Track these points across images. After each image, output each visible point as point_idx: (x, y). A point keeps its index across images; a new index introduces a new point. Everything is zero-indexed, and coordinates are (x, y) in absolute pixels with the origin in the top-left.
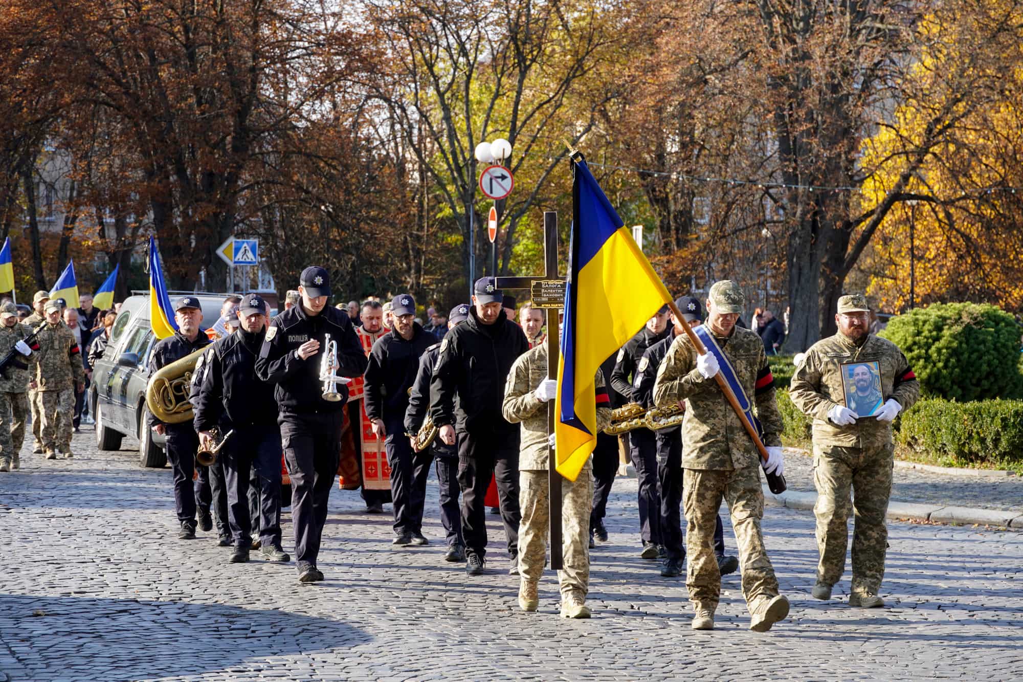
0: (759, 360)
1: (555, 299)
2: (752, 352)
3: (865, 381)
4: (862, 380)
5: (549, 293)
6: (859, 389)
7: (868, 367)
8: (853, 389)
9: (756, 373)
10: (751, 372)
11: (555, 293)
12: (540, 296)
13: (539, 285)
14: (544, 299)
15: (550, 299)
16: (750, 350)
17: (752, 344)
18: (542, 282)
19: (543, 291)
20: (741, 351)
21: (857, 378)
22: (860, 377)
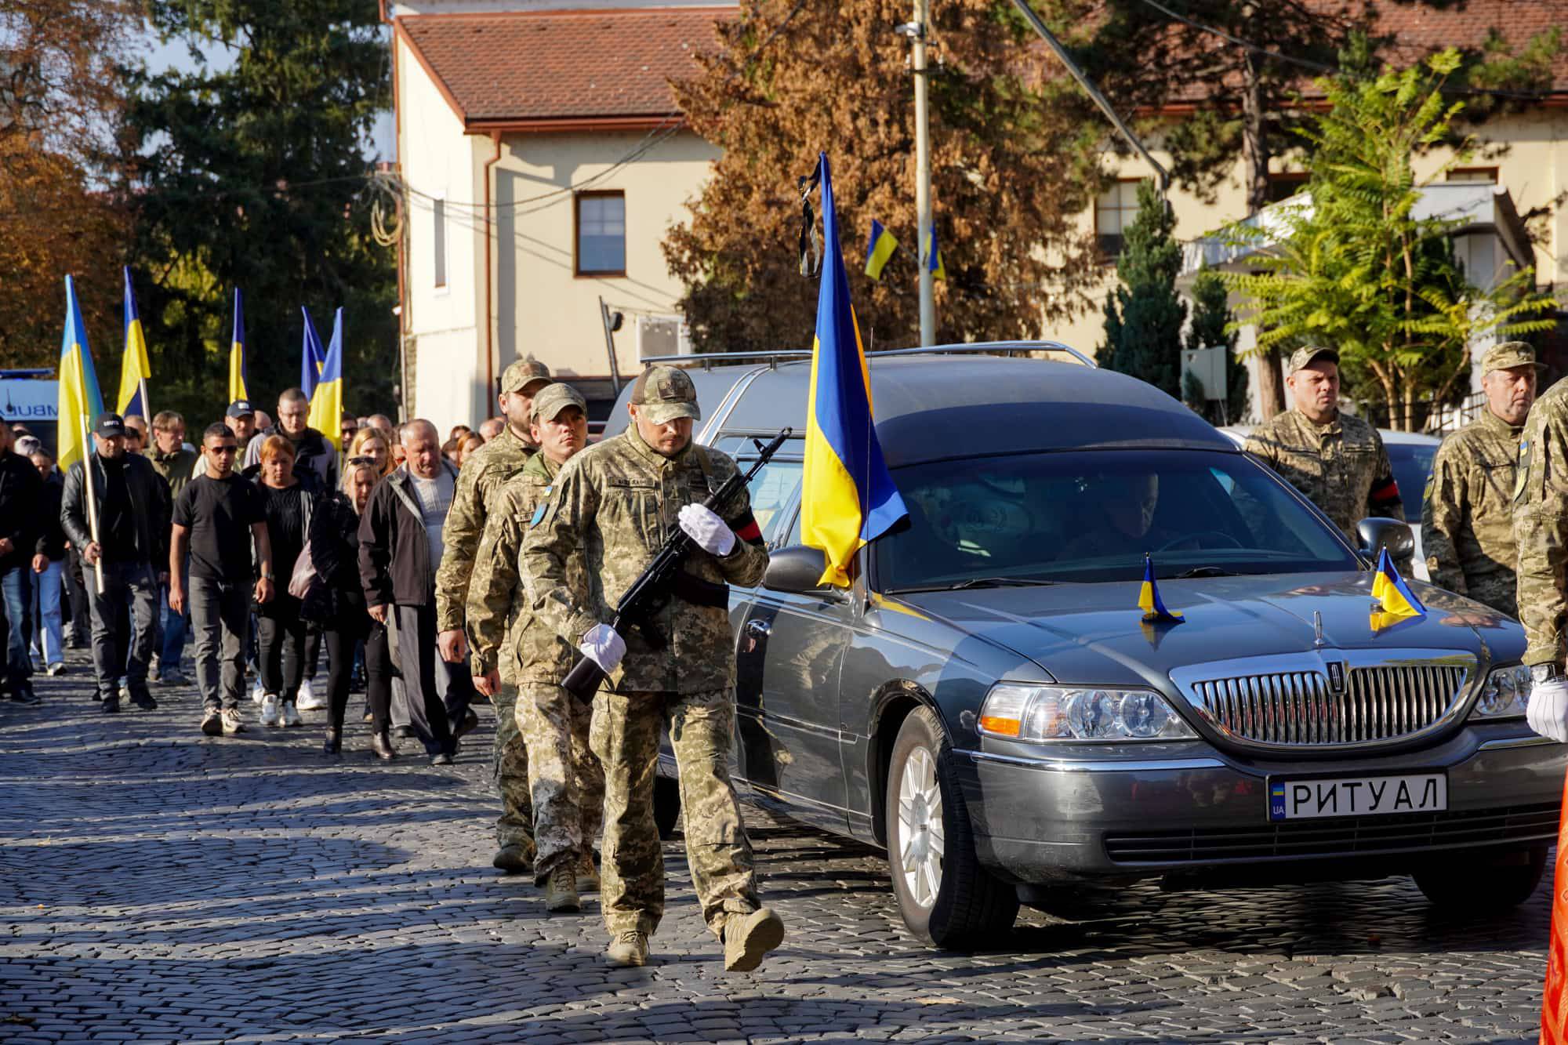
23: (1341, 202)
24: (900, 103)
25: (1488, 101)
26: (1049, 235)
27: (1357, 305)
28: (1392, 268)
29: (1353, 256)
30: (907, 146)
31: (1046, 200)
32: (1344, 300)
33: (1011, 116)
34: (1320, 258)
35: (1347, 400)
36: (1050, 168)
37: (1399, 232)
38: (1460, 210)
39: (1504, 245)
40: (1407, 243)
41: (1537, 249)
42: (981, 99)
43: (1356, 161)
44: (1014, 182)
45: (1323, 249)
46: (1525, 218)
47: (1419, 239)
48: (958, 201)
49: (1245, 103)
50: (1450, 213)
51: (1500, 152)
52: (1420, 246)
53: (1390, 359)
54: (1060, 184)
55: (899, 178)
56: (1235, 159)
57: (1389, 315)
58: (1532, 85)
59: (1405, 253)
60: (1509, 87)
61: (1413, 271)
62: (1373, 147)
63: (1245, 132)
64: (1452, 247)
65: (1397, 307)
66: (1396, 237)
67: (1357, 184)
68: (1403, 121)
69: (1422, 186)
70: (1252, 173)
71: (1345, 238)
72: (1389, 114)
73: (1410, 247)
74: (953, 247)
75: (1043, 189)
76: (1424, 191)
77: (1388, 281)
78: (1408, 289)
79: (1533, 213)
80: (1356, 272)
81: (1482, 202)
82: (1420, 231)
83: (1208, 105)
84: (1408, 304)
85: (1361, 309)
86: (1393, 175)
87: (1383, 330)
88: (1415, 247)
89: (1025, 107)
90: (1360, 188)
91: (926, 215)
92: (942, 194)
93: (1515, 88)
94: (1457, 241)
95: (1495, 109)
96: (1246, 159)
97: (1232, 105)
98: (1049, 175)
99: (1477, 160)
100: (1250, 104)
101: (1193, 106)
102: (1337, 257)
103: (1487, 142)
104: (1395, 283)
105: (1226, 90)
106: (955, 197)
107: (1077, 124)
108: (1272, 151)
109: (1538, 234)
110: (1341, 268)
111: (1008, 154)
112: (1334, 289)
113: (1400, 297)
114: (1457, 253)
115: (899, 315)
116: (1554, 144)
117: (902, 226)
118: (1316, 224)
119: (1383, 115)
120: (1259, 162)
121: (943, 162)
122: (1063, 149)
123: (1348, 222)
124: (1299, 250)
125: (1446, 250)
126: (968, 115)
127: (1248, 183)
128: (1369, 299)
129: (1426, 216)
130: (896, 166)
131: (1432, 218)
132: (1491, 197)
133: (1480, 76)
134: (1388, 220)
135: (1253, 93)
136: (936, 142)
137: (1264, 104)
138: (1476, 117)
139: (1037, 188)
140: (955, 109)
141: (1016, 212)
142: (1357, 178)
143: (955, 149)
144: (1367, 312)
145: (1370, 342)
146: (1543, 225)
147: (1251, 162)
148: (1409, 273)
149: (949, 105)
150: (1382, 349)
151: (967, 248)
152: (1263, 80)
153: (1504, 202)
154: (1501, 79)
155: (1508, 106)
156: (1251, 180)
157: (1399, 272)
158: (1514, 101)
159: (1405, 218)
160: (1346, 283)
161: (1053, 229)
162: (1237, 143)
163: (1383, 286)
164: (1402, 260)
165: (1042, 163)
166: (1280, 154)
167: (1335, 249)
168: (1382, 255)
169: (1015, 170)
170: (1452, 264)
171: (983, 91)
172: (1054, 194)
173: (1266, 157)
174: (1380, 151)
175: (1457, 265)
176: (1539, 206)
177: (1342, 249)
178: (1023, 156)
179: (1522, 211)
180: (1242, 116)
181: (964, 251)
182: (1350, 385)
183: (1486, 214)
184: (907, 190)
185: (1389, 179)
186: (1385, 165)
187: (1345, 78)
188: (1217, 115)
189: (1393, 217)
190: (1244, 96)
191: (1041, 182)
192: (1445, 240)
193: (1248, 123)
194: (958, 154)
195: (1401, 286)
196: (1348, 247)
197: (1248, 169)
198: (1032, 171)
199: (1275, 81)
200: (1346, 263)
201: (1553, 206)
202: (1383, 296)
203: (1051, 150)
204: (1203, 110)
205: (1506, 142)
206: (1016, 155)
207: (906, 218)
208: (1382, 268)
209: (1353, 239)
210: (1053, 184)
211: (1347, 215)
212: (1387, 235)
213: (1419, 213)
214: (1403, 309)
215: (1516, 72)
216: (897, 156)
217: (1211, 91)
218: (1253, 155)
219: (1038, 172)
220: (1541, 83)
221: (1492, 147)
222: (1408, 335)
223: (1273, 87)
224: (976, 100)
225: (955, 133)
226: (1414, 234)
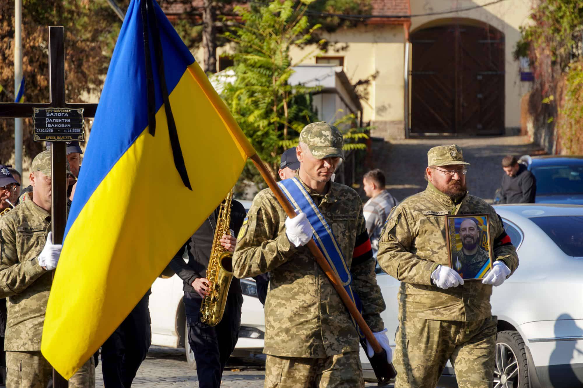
0: (356, 223)
1: (62, 130)
2: (350, 213)
3: (472, 238)
4: (469, 236)
5: (55, 123)
6: (466, 246)
7: (476, 221)
8: (459, 247)
9: (355, 239)
10: (350, 238)
11: (64, 123)
12: (44, 126)
13: (42, 114)
14: (48, 130)
15: (55, 130)
16: (347, 212)
17: (350, 203)
18: (46, 109)
19: (47, 120)
20: (338, 212)
21: (463, 233)
22: (467, 233)
23: (249, 74)
24: (8, 9)
25: (336, 20)
26: (91, 86)
27: (258, 131)
28: (278, 111)
29: (256, 104)
30: (11, 34)
31: (89, 67)
32: (250, 128)
33: (71, 19)
34: (238, 104)
35: (252, 184)
36: (93, 49)
37: (281, 91)
38: (317, 80)
39: (342, 99)
40: (285, 98)
41: (363, 102)
42: (55, 9)
43: (259, 52)
44: (72, 56)
45: (239, 100)
46: (355, 86)
47: (293, 96)
48: (40, 65)
49: (204, 16)
50: (311, 81)
51: (343, 49)
52: (293, 99)
53: (275, 162)
54: (97, 58)
55: (7, 51)
56: (198, 47)
57: (275, 138)
58: (360, 12)
59: (284, 103)
60: (348, 14)
61: (288, 113)
62: (269, 44)
63: (203, 33)
64: (311, 100)
65: (279, 133)
66: (280, 94)
67: (258, 65)
68: (284, 30)
69: (295, 66)
70: (207, 56)
71: (252, 94)
72: (277, 26)
73: (287, 99)
74: (36, 92)
75: (88, 61)
76: (296, 69)
77: (274, 118)
78: (286, 123)
79: (360, 83)
80: (257, 113)
81: (329, 76)
82: (294, 92)
83: (183, 16)
84: (285, 131)
85: (259, 133)
86: (278, 60)
87: (271, 145)
88: (291, 100)
89: (79, 14)
90: (260, 67)
91: (20, 73)
92: (31, 62)
93: (351, 13)
94: (315, 98)
95: (340, 25)
96: (204, 47)
97: (197, 17)
98: (92, 53)
99: (331, 53)
100: (207, 17)
101: (175, 17)
102: (247, 104)
103: (336, 42)
104: (278, 119)
105: (194, 9)
106: (38, 63)
107: (110, 24)
108: (218, 43)
109: (363, 94)
110: (249, 110)
111: (69, 41)
112: (245, 122)
113: (281, 127)
114: (314, 103)
115: (5, 129)
116: (375, 45)
117: (8, 78)
118: (236, 85)
119: (274, 26)
120: (211, 49)
121: (32, 44)
122: (101, 39)
123: (253, 85)
124: (226, 100)
125: (308, 102)
126: (47, 18)
127: (205, 61)
128: (264, 128)
129: (297, 83)
130: (5, 45)
131: (300, 84)
132: (334, 74)
133: (332, 6)
134: (276, 85)
135: (208, 11)
136: (28, 32)
137: (214, 18)
138: (331, 29)
139: (85, 60)
140: (40, 14)
141: (72, 73)
142: (259, 61)
143: (39, 36)
144: (263, 135)
145: (264, 152)
146: (365, 89)
147: (206, 49)
148: (286, 114)
149: (37, 11)
150: (271, 156)
151: (45, 92)
152: (214, 4)
153: (341, 77)
154: (343, 8)
155: (347, 23)
156: (206, 59)
157: (281, 114)
158: (350, 21)
159: (286, 83)
160: (251, 119)
161: (94, 82)
162: (199, 39)
163: (272, 121)
164: (282, 107)
165: (88, 46)
166: (222, 45)
167: (246, 101)
168: (272, 104)
169: (72, 49)
170: (311, 110)
171: (55, 4)
172: (94, 63)
173: (215, 47)
174: (272, 46)
175: (314, 110)
176: (363, 78)
177: (250, 100)
178: (77, 42)
179: (354, 82)
180: (203, 23)
181: (43, 94)
182: (253, 175)
183: (331, 83)
184: (11, 58)
185: (276, 62)
186: (275, 53)
187: (254, 5)
188: (189, 22)
189: (278, 83)
190: (203, 12)
191: (88, 56)
192: (308, 97)
193: (205, 27)
194: (40, 40)
195: (282, 121)
196: (254, 99)
197: (205, 53)
198: (82, 51)
199: (220, 4)
200: (252, 107)
201: (371, 79)
202: (272, 126)
203: (94, 39)
204: (180, 19)
205: (347, 43)
206: (73, 41)
207: (10, 75)
208: (271, 111)
209: (256, 94)
210: (94, 58)
211: (254, 81)
212: (275, 93)
213: (293, 81)
214: (282, 134)
215: (352, 5)
216: (6, 39)
217: (186, 9)
218: (207, 45)
219: (86, 51)
220: (366, 11)
221: (339, 45)
222: (285, 149)
223: (220, 8)
224: (52, 10)
225: (39, 27)
226: (290, 93)
